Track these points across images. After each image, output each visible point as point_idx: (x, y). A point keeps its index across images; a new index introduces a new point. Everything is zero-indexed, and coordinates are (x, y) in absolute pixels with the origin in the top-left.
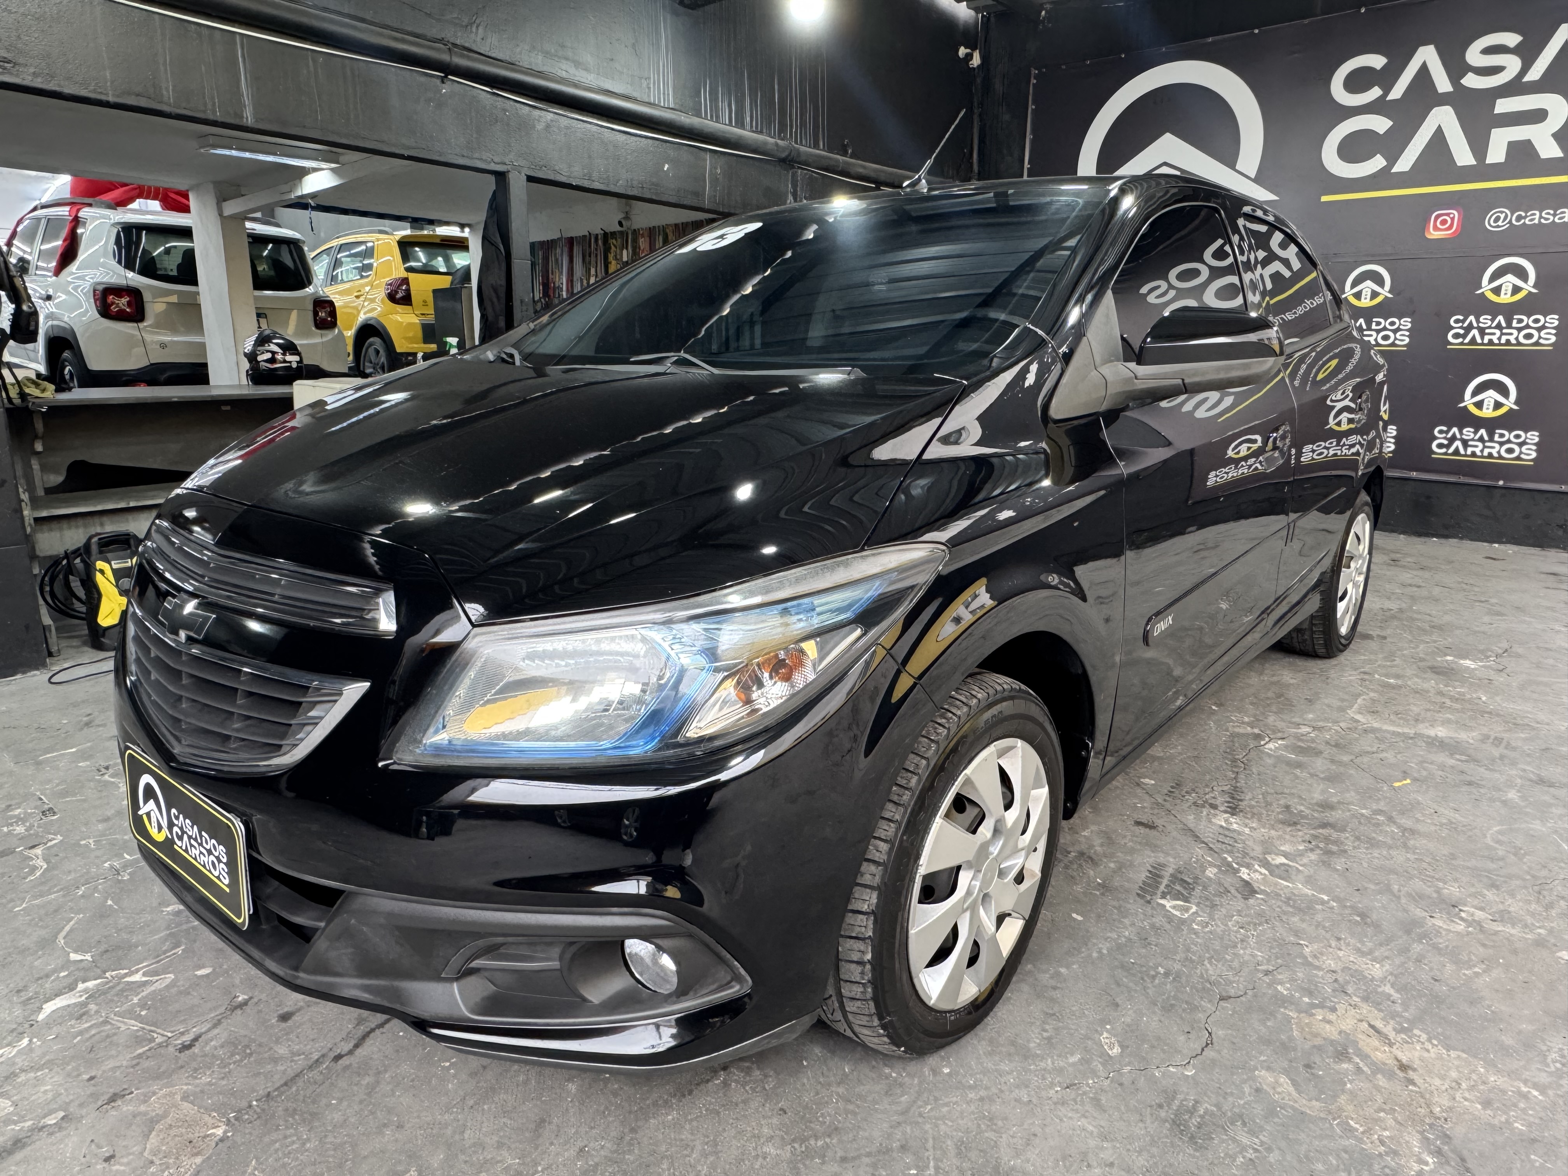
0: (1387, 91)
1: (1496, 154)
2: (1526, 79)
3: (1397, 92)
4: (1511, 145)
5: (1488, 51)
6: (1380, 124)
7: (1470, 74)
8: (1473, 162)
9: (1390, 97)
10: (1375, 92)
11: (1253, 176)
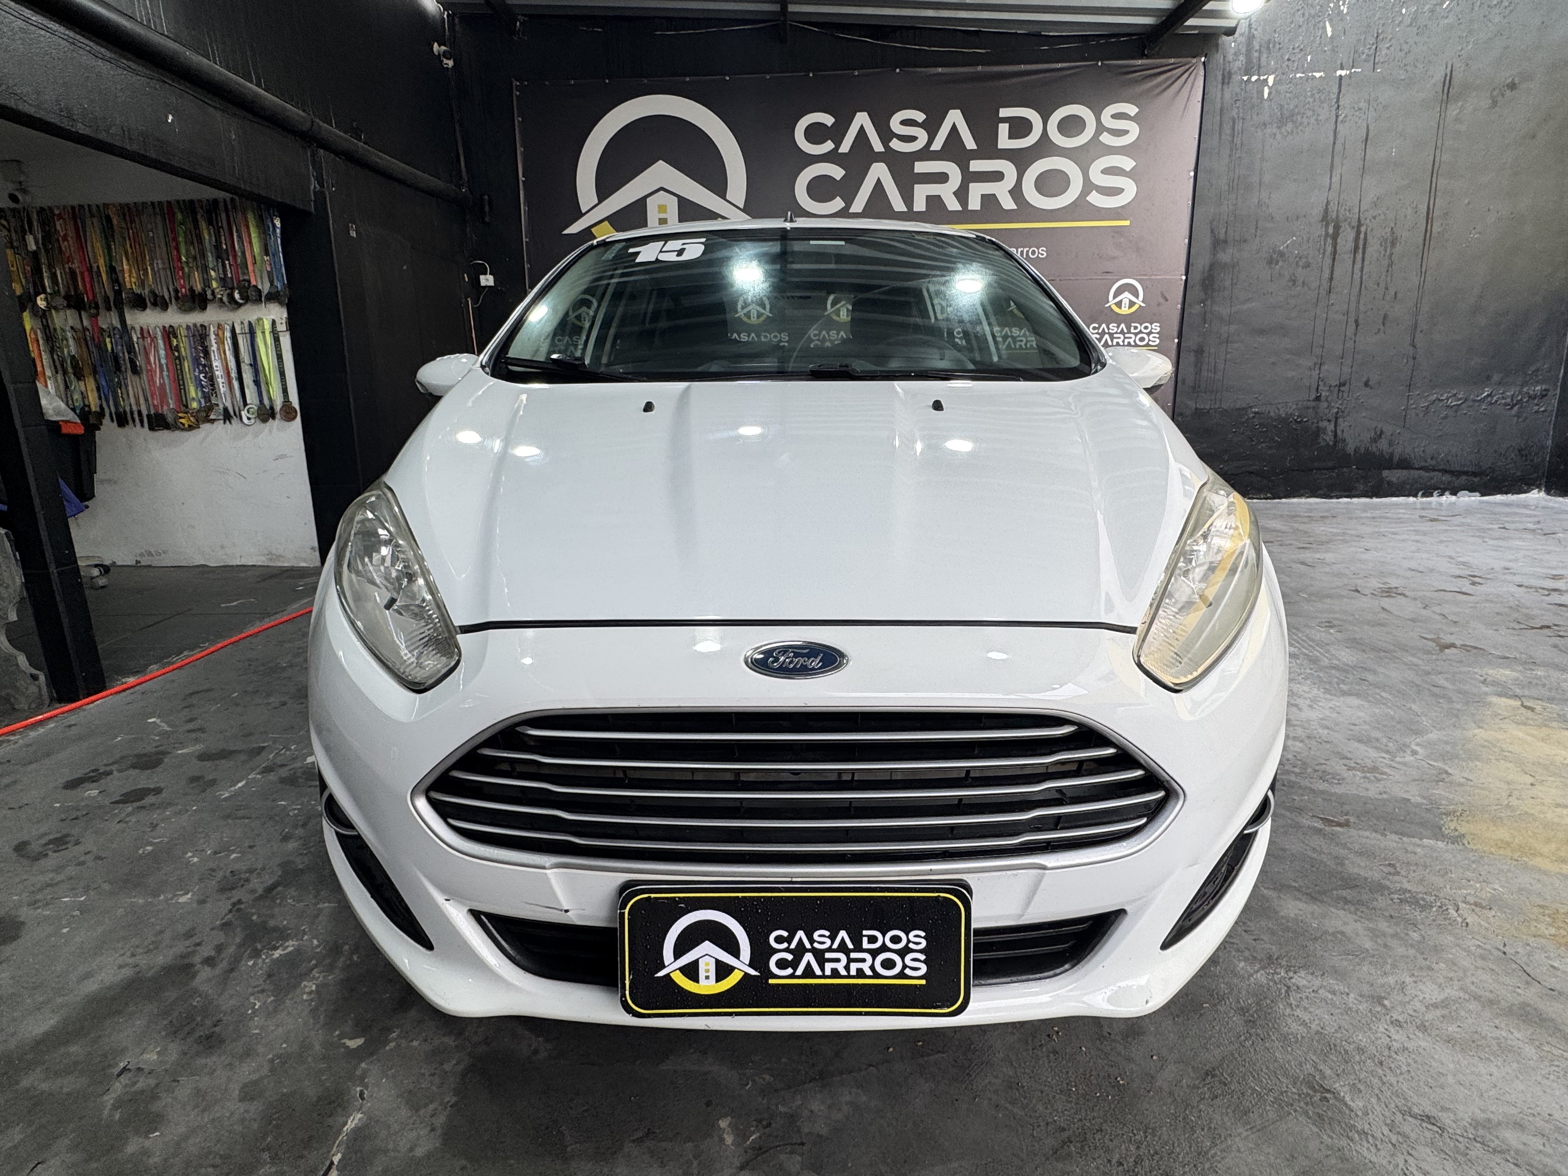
0: (838, 146)
1: (920, 205)
2: (931, 149)
3: (845, 148)
4: (928, 198)
5: (905, 123)
6: (837, 172)
7: (895, 139)
8: (905, 209)
9: (840, 151)
10: (829, 146)
11: (742, 207)
